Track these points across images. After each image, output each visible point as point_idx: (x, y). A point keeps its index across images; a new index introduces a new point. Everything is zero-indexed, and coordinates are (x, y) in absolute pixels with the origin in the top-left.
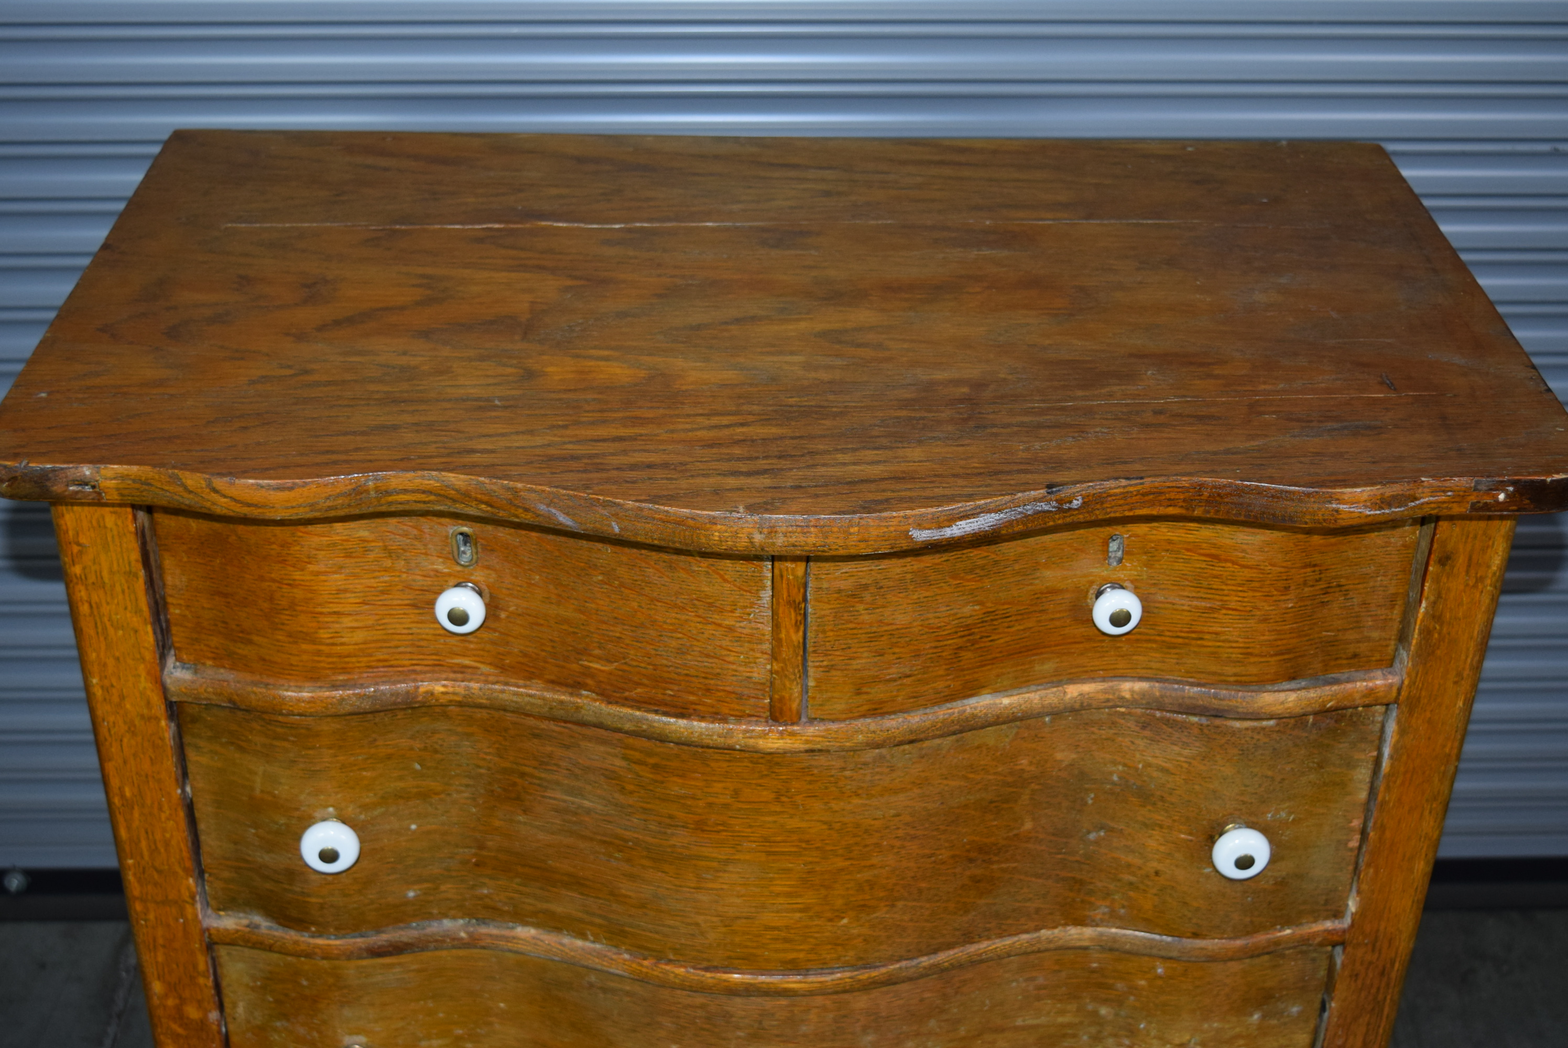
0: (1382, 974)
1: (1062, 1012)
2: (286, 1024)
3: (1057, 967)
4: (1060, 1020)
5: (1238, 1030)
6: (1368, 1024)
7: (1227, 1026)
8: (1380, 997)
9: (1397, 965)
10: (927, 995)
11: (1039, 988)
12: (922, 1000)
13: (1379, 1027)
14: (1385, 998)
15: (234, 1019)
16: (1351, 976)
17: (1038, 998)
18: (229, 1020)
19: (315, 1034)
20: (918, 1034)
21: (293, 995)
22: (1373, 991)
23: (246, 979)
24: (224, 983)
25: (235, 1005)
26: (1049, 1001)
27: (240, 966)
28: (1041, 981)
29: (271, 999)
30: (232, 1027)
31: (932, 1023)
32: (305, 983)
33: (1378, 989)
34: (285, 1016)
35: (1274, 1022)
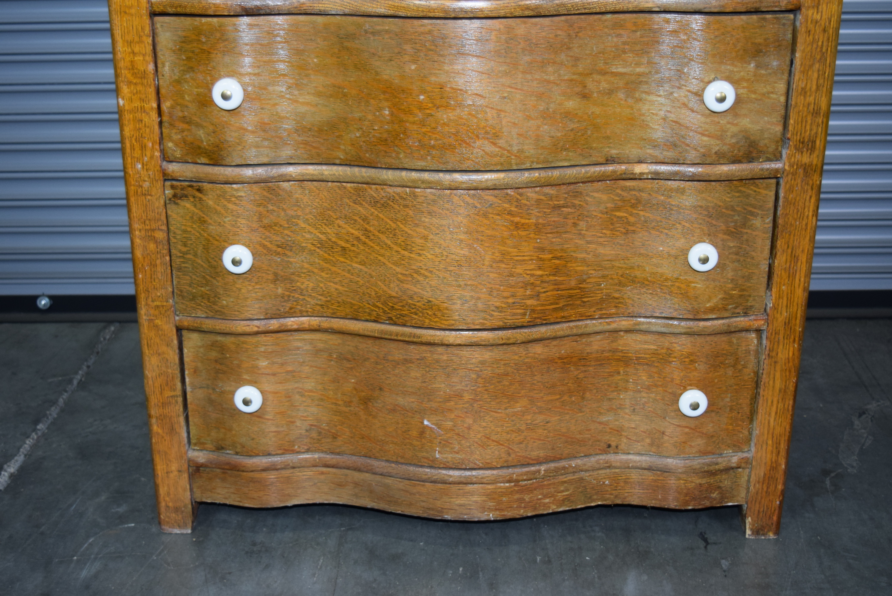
0: (824, 30)
1: (638, 64)
2: (191, 74)
3: (634, 29)
4: (638, 70)
5: (742, 74)
6: (819, 71)
7: (735, 70)
8: (824, 50)
9: (832, 23)
10: (559, 32)
11: (624, 43)
12: (556, 36)
13: (825, 73)
14: (827, 49)
15: (163, 76)
16: (806, 32)
17: (624, 52)
18: (160, 77)
19: (209, 78)
20: (554, 63)
21: (197, 51)
22: (820, 43)
23: (171, 45)
24: (158, 48)
25: (164, 66)
26: (631, 55)
27: (168, 34)
28: (625, 39)
29: (184, 58)
30: (161, 82)
31: (563, 57)
32: (204, 40)
33: (823, 42)
34: (191, 69)
35: (763, 72)
